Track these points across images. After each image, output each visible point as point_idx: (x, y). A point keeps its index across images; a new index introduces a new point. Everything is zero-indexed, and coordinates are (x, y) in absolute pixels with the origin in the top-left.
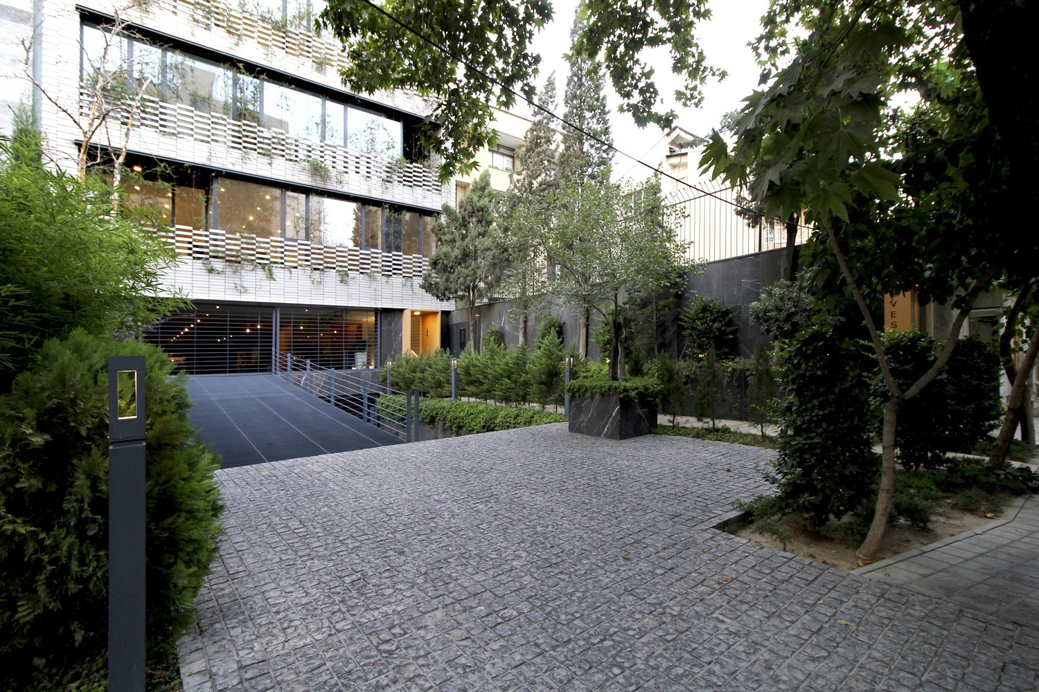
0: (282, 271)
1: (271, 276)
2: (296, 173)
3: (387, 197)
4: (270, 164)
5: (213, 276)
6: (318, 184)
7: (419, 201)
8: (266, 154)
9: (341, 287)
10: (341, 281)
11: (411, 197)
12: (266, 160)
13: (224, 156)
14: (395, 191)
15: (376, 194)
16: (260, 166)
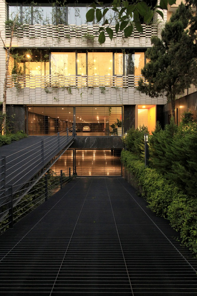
0: (75, 90)
1: (70, 93)
2: (80, 43)
3: (126, 46)
4: (69, 42)
5: (48, 94)
6: (90, 46)
7: (143, 45)
8: (68, 37)
9: (102, 95)
10: (102, 92)
11: (139, 43)
12: (67, 40)
13: (51, 42)
14: (129, 42)
15: (119, 45)
16: (66, 43)
